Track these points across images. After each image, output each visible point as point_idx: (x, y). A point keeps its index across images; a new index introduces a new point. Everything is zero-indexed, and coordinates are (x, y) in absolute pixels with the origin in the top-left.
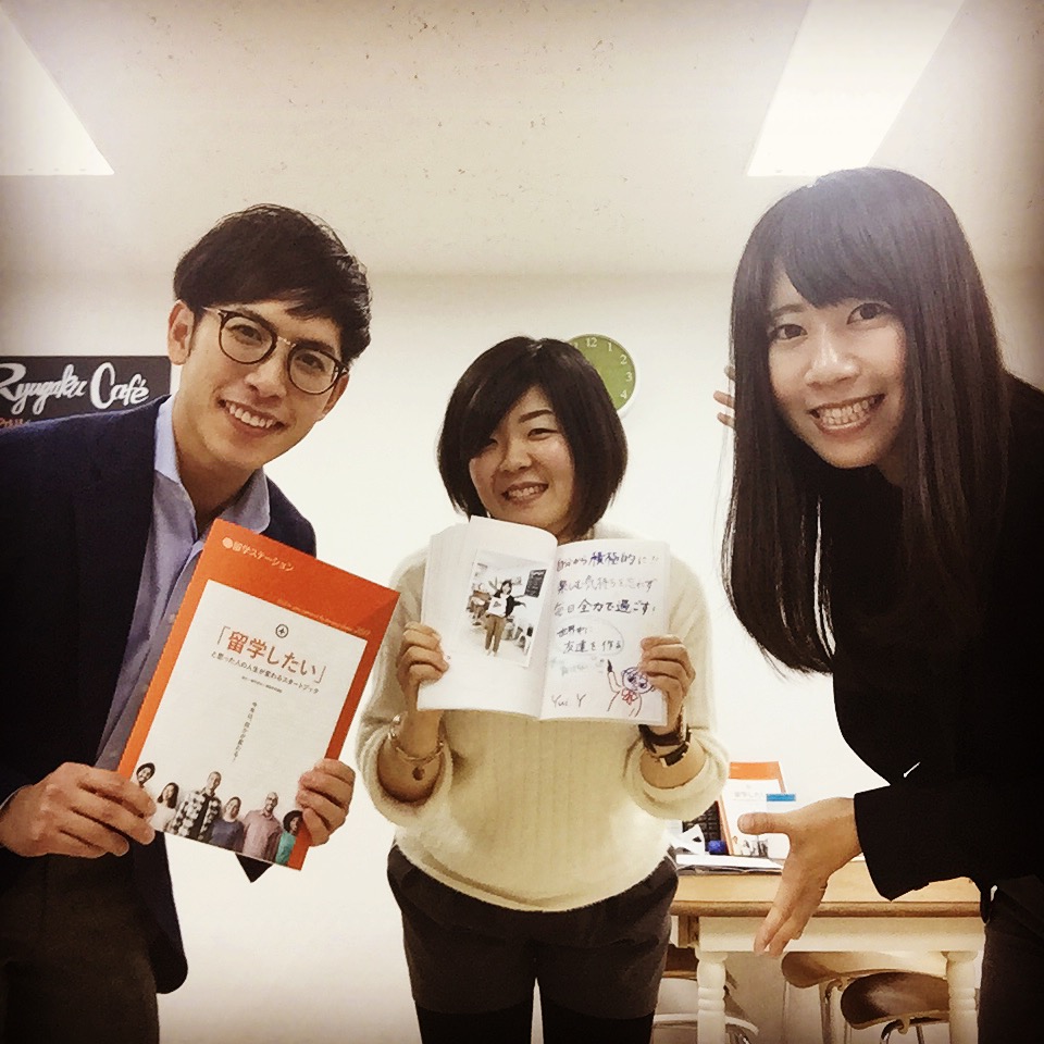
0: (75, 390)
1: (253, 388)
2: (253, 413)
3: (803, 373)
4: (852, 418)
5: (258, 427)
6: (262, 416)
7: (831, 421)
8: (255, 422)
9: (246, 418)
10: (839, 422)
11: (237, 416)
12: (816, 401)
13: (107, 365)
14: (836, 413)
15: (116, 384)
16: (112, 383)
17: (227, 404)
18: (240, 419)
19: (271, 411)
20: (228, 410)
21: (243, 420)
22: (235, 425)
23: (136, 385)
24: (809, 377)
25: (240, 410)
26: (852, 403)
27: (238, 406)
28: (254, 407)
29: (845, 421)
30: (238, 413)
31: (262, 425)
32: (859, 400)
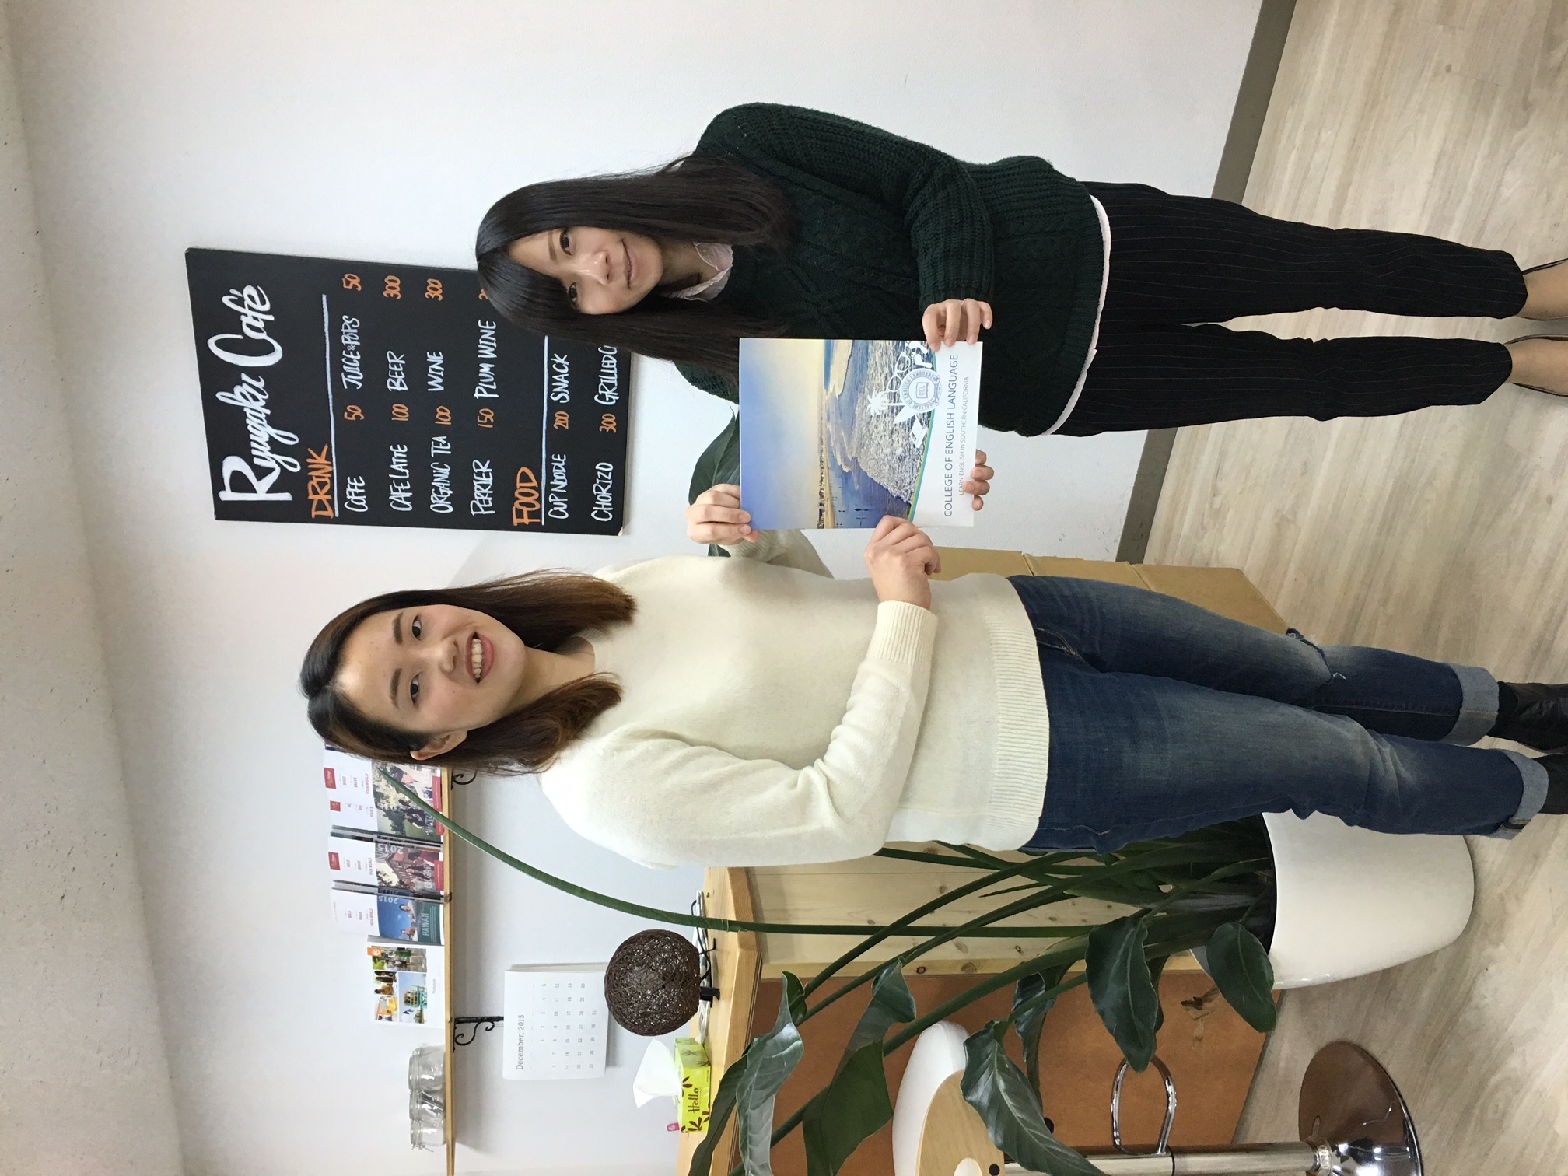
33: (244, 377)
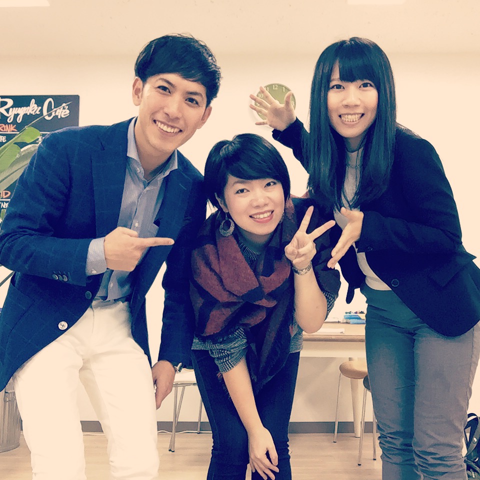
0: (36, 112)
1: (167, 114)
2: (168, 126)
3: (342, 101)
4: (354, 120)
5: (170, 132)
6: (172, 127)
7: (347, 120)
8: (169, 130)
9: (165, 128)
10: (349, 121)
11: (161, 128)
12: (343, 111)
13: (50, 99)
14: (350, 117)
15: (55, 108)
16: (53, 107)
17: (157, 122)
18: (162, 130)
19: (175, 125)
20: (158, 125)
21: (164, 129)
22: (161, 132)
23: (64, 108)
24: (345, 103)
25: (163, 125)
26: (355, 114)
27: (162, 123)
28: (167, 123)
29: (352, 121)
30: (162, 126)
31: (172, 131)
32: (358, 114)
33: (40, 108)
